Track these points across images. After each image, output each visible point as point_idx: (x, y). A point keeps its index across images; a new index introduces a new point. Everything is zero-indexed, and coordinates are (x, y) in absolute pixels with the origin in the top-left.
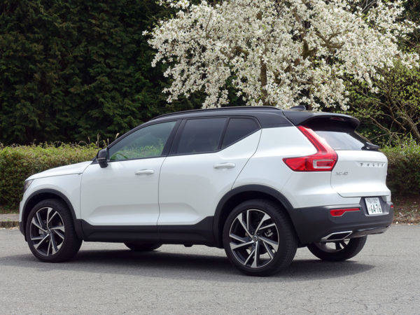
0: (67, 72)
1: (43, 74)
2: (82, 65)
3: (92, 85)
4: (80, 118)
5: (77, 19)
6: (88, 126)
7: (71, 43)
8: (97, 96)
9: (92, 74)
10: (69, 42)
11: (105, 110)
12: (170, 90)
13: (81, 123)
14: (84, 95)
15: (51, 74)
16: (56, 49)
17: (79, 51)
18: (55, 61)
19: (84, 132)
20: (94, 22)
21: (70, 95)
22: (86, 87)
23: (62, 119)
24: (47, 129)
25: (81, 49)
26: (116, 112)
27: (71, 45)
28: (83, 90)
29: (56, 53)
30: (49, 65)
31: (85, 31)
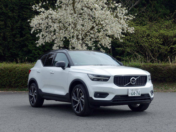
0: (14, 32)
1: (4, 34)
2: (20, 30)
3: (24, 38)
4: (20, 51)
5: (18, 12)
6: (22, 54)
7: (15, 21)
8: (26, 42)
9: (24, 34)
10: (14, 21)
11: (29, 48)
12: (38, 42)
13: (20, 53)
14: (21, 42)
15: (7, 33)
16: (9, 23)
17: (18, 25)
18: (9, 29)
19: (21, 57)
20: (24, 13)
21: (15, 42)
22: (22, 39)
23: (12, 51)
24: (6, 55)
25: (19, 24)
26: (33, 48)
27: (15, 22)
28: (20, 40)
29: (9, 25)
30: (6, 30)
31: (21, 16)
